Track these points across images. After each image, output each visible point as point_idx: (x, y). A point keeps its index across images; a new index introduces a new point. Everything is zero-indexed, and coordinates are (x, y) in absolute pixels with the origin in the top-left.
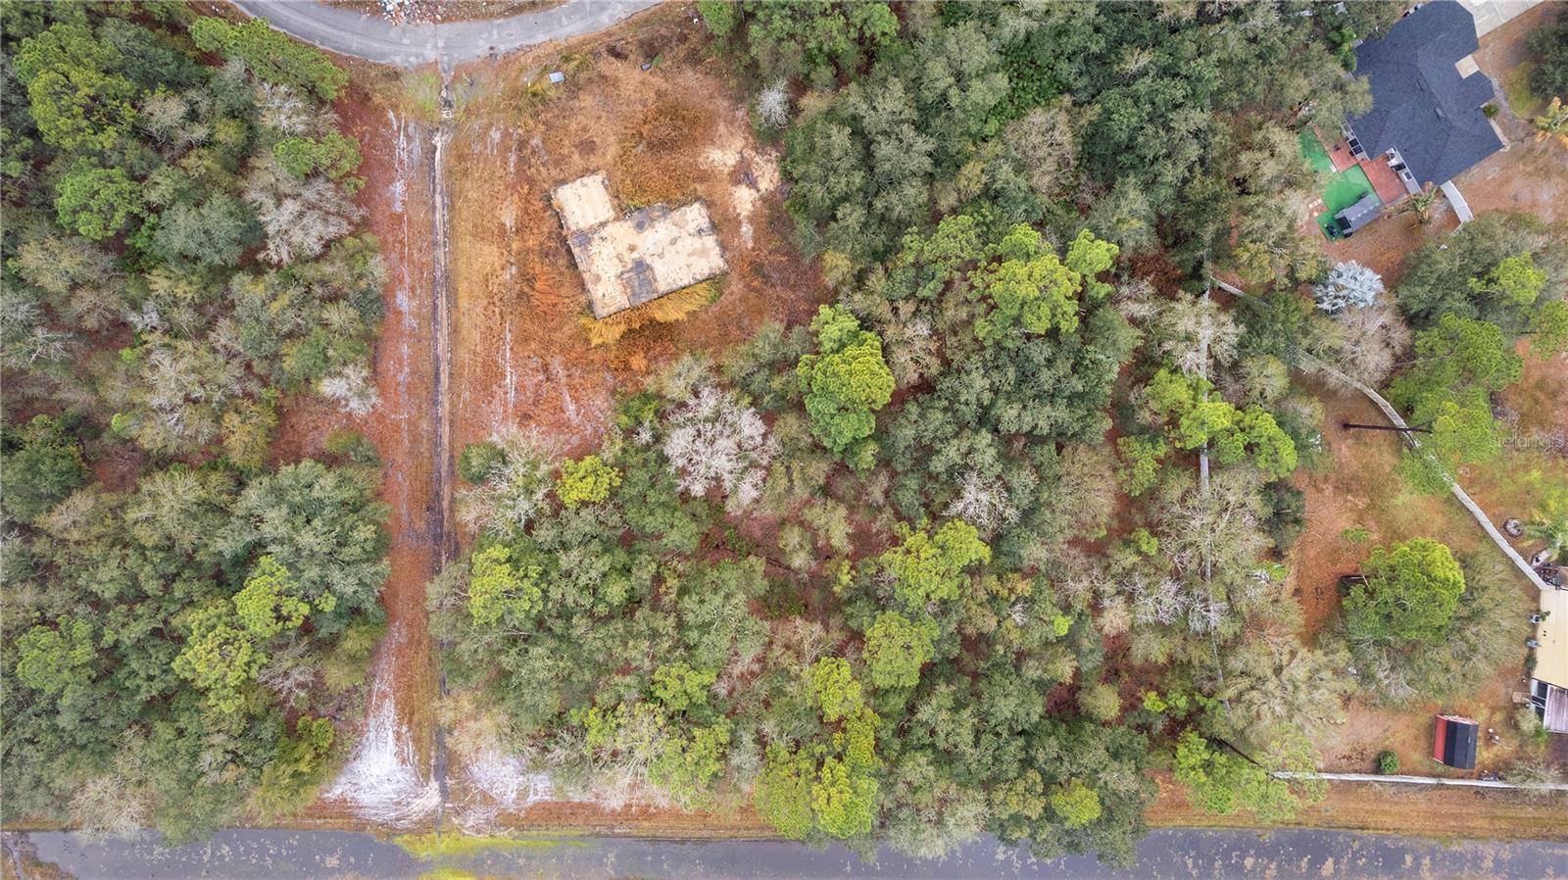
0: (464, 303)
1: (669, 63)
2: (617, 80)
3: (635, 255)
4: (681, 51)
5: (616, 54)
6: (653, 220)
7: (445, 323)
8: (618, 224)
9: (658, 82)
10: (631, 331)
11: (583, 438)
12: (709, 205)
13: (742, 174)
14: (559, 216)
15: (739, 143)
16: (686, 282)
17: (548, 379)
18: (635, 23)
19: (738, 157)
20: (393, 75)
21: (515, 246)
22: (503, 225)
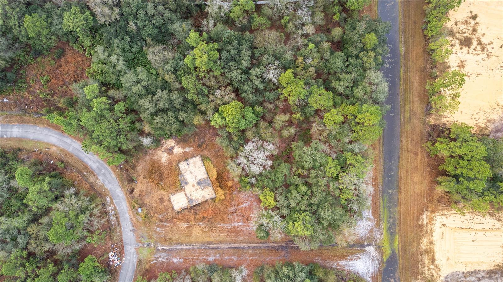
0: (212, 239)
1: (135, 175)
2: (140, 191)
3: (196, 185)
4: (131, 171)
5: (132, 191)
6: (184, 179)
7: (218, 245)
8: (186, 190)
9: (141, 178)
10: (220, 186)
11: (254, 201)
12: (179, 161)
13: (170, 151)
14: (184, 209)
15: (160, 152)
16: (204, 169)
17: (236, 212)
18: (123, 185)
19: (164, 153)
20: (140, 262)
21: (193, 223)
22: (187, 227)
